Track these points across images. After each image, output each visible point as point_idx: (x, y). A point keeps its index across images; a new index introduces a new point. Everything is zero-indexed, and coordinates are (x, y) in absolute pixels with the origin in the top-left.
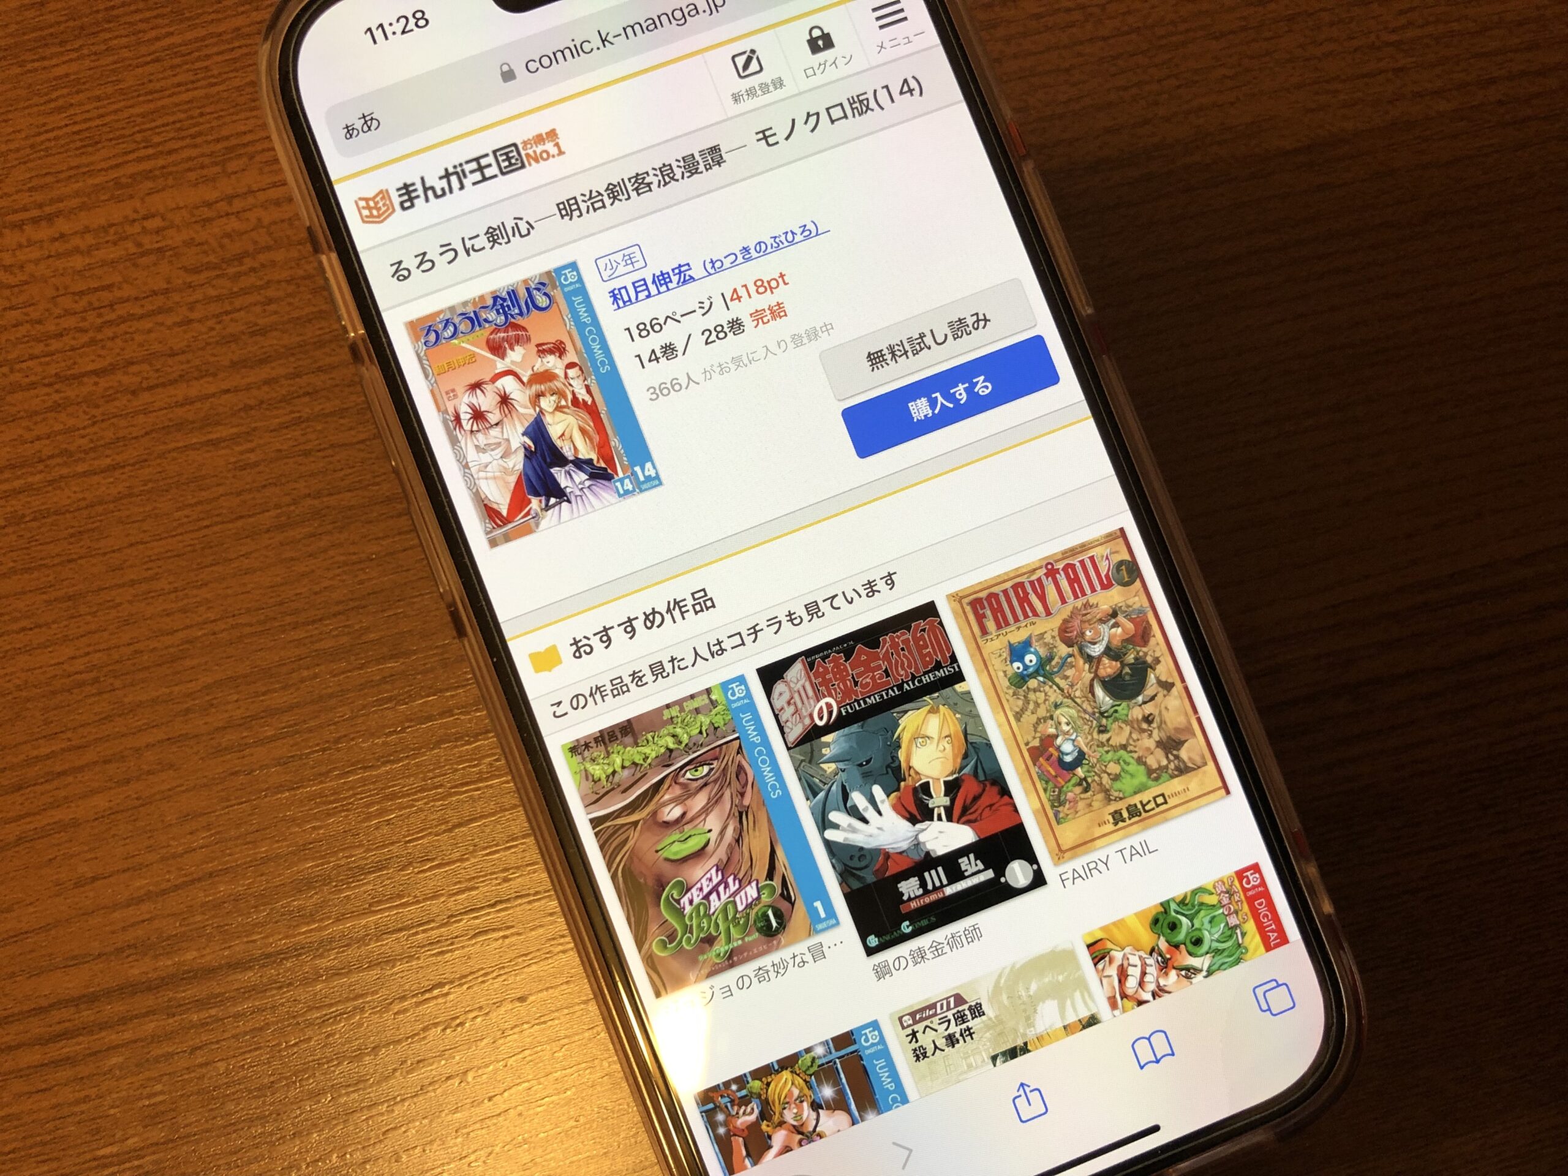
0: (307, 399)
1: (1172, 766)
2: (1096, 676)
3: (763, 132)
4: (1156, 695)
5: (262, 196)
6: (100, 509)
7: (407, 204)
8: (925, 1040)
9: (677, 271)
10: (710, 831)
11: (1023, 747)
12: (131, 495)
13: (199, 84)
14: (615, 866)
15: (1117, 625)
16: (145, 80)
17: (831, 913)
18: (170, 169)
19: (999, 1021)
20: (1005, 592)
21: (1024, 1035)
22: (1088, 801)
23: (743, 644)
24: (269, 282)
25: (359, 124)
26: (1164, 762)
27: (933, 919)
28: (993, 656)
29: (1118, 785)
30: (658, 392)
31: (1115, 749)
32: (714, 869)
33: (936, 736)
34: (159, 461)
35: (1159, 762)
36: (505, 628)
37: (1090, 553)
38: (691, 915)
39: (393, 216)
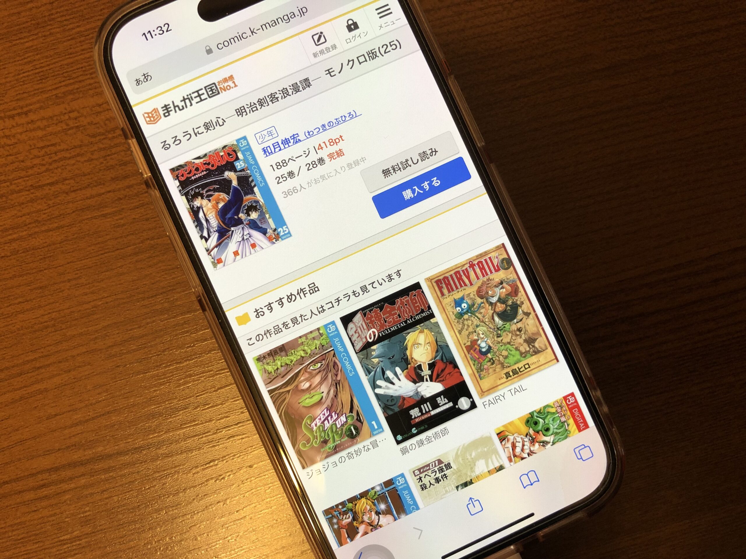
1: (531, 350)
2: (495, 311)
3: (328, 70)
4: (522, 319)
7: (167, 114)
8: (426, 481)
9: (292, 137)
10: (323, 392)
11: (463, 345)
14: (280, 411)
15: (502, 288)
17: (380, 426)
19: (459, 470)
20: (451, 276)
21: (471, 476)
22: (494, 369)
23: (333, 307)
25: (142, 78)
26: (528, 349)
27: (426, 426)
28: (447, 305)
29: (507, 361)
30: (287, 194)
31: (505, 344)
32: (326, 409)
33: (423, 343)
35: (525, 349)
36: (223, 306)
37: (489, 256)
38: (316, 431)
39: (161, 120)
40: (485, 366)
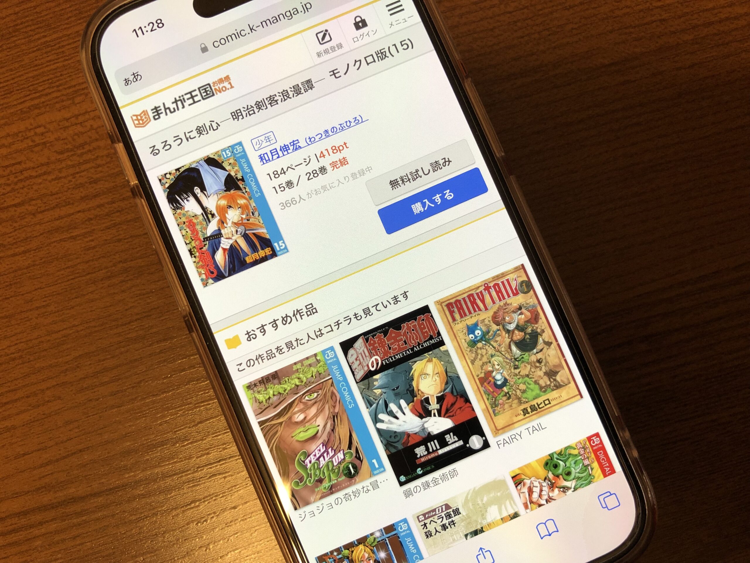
0: (118, 214)
1: (552, 385)
2: (512, 340)
3: (333, 71)
4: (543, 349)
5: (92, 114)
6: (20, 273)
7: (157, 117)
8: (431, 527)
9: (292, 144)
10: (319, 426)
12: (34, 265)
13: (59, 60)
15: (521, 314)
16: (34, 60)
17: (381, 465)
18: (48, 103)
19: (468, 517)
20: (464, 299)
21: (481, 523)
22: (510, 404)
23: (332, 330)
24: (97, 157)
25: (131, 78)
26: (548, 383)
27: (433, 466)
28: (459, 332)
29: (525, 395)
30: (284, 205)
31: (523, 377)
32: (322, 445)
33: (431, 374)
34: (47, 248)
35: (546, 383)
36: (212, 327)
37: (507, 278)
38: (311, 468)
39: (150, 123)
40: (501, 401)
